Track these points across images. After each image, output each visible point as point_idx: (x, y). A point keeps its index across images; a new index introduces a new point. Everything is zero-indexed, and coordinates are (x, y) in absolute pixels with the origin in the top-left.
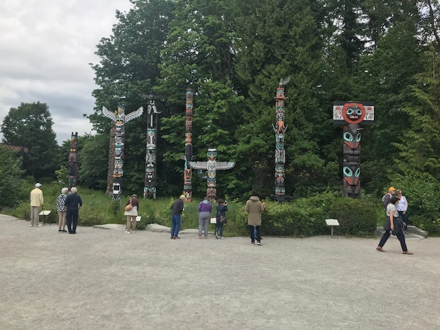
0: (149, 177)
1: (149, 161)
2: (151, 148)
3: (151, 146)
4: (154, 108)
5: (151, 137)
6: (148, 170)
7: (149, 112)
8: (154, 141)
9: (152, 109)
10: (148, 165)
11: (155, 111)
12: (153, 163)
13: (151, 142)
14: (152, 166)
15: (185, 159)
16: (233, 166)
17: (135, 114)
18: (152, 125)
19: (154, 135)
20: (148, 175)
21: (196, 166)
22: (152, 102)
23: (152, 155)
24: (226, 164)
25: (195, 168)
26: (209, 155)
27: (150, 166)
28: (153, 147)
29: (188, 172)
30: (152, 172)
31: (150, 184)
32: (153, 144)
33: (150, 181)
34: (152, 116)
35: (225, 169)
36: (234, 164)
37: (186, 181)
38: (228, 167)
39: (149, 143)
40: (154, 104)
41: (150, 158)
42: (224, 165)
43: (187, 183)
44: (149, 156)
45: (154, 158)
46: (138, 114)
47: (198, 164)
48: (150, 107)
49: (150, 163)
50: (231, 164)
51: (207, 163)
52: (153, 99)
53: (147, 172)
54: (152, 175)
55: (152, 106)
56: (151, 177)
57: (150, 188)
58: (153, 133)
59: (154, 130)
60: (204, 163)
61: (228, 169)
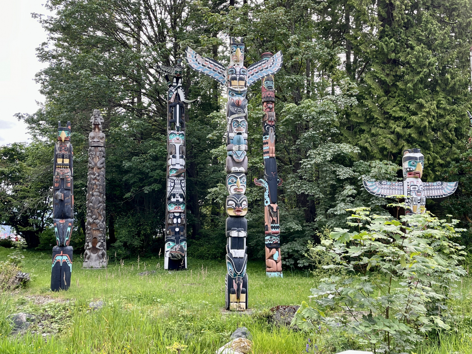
0: (175, 221)
1: (175, 191)
2: (178, 167)
3: (179, 162)
4: (181, 92)
5: (177, 146)
6: (171, 208)
7: (172, 100)
8: (182, 153)
9: (177, 95)
10: (173, 200)
11: (183, 98)
12: (181, 196)
13: (178, 155)
14: (181, 200)
15: (266, 185)
16: (453, 190)
17: (266, 67)
18: (178, 124)
19: (182, 142)
20: (173, 218)
21: (380, 192)
22: (177, 82)
23: (181, 181)
24: (440, 187)
25: (379, 195)
26: (411, 165)
27: (178, 201)
28: (182, 165)
29: (275, 210)
30: (180, 213)
31: (178, 236)
32: (181, 159)
33: (177, 230)
34: (178, 106)
35: (438, 197)
36: (455, 186)
37: (272, 227)
38: (444, 192)
39: (174, 157)
40: (181, 85)
41: (176, 186)
42: (436, 188)
43: (274, 230)
44: (176, 181)
45: (183, 186)
46: (271, 66)
47: (385, 187)
48: (173, 90)
49: (177, 195)
50: (449, 186)
51: (403, 185)
52: (179, 76)
53: (172, 211)
54: (181, 218)
55: (176, 89)
56: (179, 221)
57: (177, 243)
58: (180, 139)
59: (182, 134)
60: (397, 184)
61: (444, 196)
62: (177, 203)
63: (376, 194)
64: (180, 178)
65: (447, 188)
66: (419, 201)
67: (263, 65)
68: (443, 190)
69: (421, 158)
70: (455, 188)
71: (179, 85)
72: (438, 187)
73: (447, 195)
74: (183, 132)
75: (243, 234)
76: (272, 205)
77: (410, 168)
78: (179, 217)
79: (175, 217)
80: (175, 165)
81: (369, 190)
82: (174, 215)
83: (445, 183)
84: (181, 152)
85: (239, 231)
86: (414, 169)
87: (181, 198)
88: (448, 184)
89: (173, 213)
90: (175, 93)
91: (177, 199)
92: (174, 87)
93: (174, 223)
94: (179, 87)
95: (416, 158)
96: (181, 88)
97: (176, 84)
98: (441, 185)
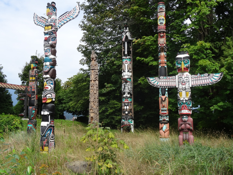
0: (125, 107)
1: (125, 91)
2: (126, 77)
3: (127, 74)
4: (128, 34)
5: (126, 65)
7: (124, 40)
9: (127, 37)
11: (129, 38)
12: (129, 93)
13: (126, 70)
14: (129, 96)
16: (219, 79)
17: (70, 15)
18: (126, 53)
19: (129, 63)
20: (124, 106)
21: (158, 84)
22: (126, 29)
23: (128, 85)
24: (207, 78)
25: (158, 86)
26: (178, 64)
27: (126, 96)
28: (129, 76)
29: (164, 100)
30: (128, 103)
31: (127, 116)
32: (128, 73)
33: (127, 113)
34: (126, 43)
35: (205, 85)
36: (221, 76)
37: (162, 110)
38: (210, 81)
39: (124, 71)
40: (128, 30)
41: (125, 88)
42: (203, 78)
43: (162, 112)
44: (125, 85)
45: (129, 87)
46: (72, 14)
47: (163, 80)
48: (124, 34)
49: (127, 93)
50: (215, 76)
51: (176, 78)
52: (127, 26)
53: (124, 102)
54: (129, 106)
55: (125, 34)
56: (128, 107)
57: (126, 120)
58: (128, 61)
59: (129, 58)
60: (171, 78)
61: (210, 84)
62: (127, 98)
63: (156, 86)
64: (128, 83)
65: (213, 78)
66: (184, 89)
67: (67, 15)
68: (210, 80)
69: (184, 58)
70: (220, 78)
71: (127, 30)
72: (205, 78)
73: (213, 83)
74: (129, 57)
75: (46, 113)
76: (162, 97)
77: (177, 66)
78: (128, 105)
79: (125, 105)
80: (125, 76)
81: (151, 83)
82: (125, 104)
83: (211, 75)
84: (129, 68)
85: (44, 111)
86: (180, 66)
87: (128, 94)
88: (214, 75)
89: (125, 103)
90: (125, 36)
91: (127, 95)
92: (124, 32)
93: (125, 109)
94: (127, 32)
95: (181, 58)
96: (128, 32)
97: (125, 31)
98: (208, 76)
